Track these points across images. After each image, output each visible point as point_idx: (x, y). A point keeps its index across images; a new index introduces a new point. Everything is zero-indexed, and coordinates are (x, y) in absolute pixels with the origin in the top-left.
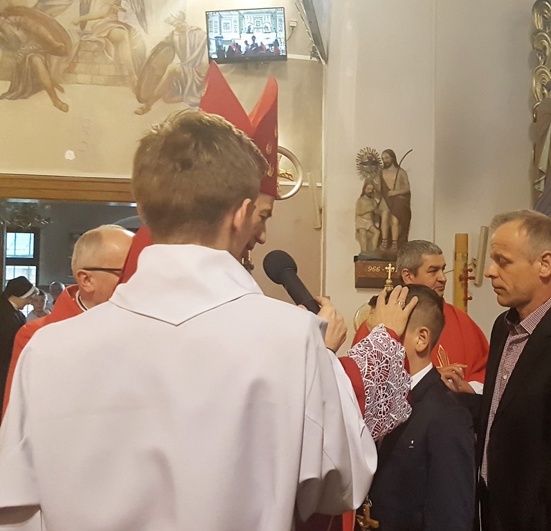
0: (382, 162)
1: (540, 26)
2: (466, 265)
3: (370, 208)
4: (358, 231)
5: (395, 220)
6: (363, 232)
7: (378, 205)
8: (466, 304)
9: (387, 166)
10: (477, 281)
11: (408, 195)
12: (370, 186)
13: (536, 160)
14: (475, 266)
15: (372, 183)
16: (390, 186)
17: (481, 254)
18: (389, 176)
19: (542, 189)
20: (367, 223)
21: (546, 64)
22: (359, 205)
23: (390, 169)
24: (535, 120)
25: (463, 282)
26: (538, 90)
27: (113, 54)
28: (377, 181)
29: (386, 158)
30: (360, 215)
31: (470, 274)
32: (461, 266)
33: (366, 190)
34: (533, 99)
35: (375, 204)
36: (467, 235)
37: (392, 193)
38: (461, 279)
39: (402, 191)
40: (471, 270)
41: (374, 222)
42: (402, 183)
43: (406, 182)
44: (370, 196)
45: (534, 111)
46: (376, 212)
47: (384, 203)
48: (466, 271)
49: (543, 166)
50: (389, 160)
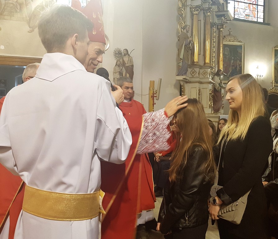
0: (123, 53)
1: (181, 6)
2: (154, 92)
3: (119, 70)
4: (114, 79)
5: (128, 75)
6: (116, 79)
7: (122, 69)
8: (153, 106)
9: (125, 55)
10: (157, 98)
11: (133, 66)
12: (119, 62)
13: (179, 55)
14: (156, 92)
15: (120, 61)
16: (126, 63)
17: (158, 89)
18: (126, 59)
19: (181, 65)
20: (118, 76)
21: (183, 20)
22: (115, 69)
23: (126, 56)
24: (179, 40)
25: (153, 98)
26: (180, 29)
27: (19, 8)
28: (121, 60)
29: (125, 52)
30: (115, 73)
31: (155, 95)
32: (152, 92)
33: (117, 64)
34: (178, 32)
35: (121, 69)
36: (154, 81)
37: (127, 65)
38: (152, 97)
39: (131, 65)
40: (155, 94)
41: (120, 76)
42: (131, 61)
43: (132, 61)
44: (119, 66)
45: (178, 37)
46: (121, 72)
47: (124, 68)
48: (154, 94)
49: (182, 57)
50: (126, 53)
